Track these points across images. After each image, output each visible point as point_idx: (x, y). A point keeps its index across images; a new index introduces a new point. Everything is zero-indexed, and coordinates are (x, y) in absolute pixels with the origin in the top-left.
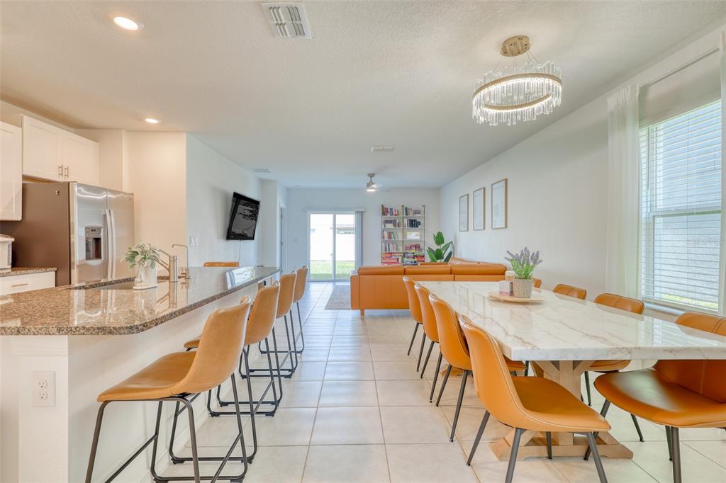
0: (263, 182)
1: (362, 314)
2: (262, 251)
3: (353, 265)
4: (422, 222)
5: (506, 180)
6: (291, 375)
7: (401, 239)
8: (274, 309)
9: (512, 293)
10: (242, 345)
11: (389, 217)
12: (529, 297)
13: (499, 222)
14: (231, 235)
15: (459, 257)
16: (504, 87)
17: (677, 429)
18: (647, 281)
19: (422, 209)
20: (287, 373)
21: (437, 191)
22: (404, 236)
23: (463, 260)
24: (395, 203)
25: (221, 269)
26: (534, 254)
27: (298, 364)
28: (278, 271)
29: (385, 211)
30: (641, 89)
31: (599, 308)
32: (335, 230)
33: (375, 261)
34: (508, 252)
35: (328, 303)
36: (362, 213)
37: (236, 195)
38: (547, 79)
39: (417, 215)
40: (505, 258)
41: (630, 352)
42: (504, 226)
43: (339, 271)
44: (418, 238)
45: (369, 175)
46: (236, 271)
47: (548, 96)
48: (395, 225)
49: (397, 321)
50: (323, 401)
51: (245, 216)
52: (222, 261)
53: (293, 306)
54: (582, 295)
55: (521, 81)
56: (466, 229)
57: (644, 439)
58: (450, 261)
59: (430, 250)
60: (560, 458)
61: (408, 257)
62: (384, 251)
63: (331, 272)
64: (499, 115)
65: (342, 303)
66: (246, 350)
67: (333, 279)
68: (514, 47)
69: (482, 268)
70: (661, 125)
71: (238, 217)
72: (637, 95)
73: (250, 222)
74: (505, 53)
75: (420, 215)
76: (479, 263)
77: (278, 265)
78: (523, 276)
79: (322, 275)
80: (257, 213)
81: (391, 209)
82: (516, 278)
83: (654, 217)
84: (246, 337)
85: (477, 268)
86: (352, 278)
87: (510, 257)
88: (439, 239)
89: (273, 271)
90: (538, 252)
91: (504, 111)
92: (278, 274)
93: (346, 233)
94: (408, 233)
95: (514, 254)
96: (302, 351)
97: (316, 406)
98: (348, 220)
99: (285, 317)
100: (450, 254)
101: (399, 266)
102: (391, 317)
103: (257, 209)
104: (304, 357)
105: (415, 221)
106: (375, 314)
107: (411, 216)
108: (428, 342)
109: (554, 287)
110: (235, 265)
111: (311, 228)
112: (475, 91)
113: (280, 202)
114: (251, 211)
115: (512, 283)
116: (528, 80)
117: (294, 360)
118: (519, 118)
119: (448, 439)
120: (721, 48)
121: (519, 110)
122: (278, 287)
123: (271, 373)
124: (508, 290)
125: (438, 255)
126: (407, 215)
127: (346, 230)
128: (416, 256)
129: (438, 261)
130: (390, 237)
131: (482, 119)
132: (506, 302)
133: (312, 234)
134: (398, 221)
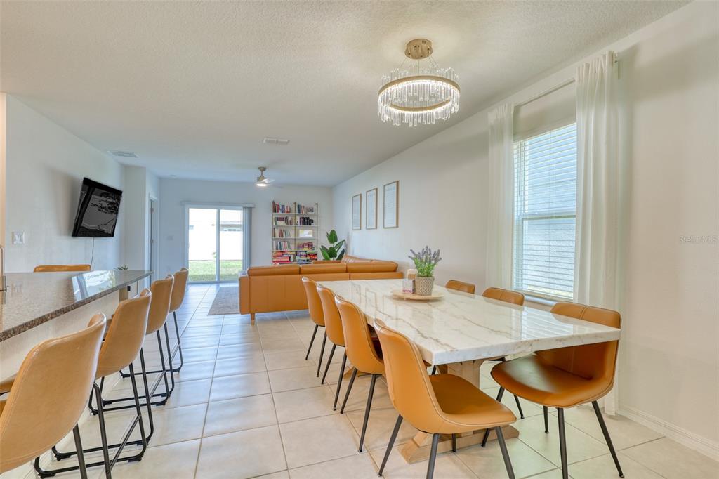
0: (126, 169)
1: (253, 318)
2: (126, 250)
3: (240, 264)
4: (315, 219)
5: (398, 182)
6: (165, 401)
7: (293, 236)
8: (143, 324)
9: (414, 291)
10: (92, 379)
11: (280, 214)
12: (430, 295)
13: (390, 221)
14: (79, 230)
15: (351, 255)
16: (410, 87)
17: (562, 409)
18: (517, 275)
19: (315, 207)
20: (160, 399)
21: (330, 189)
22: (296, 233)
23: (356, 258)
24: (287, 200)
25: (64, 275)
26: (435, 252)
27: (175, 384)
28: (146, 276)
29: (276, 208)
30: (515, 107)
31: (487, 301)
32: (219, 227)
33: (264, 260)
34: (411, 250)
35: (211, 308)
36: (251, 209)
37: (87, 181)
38: (445, 83)
39: (310, 213)
40: (409, 257)
41: (531, 345)
42: (395, 225)
43: (223, 271)
44: (311, 236)
45: (259, 168)
46: (86, 275)
47: (447, 102)
48: (287, 223)
49: (292, 324)
50: (209, 429)
51: (101, 208)
52: (64, 264)
53: (169, 317)
54: (472, 290)
55: (427, 82)
56: (359, 228)
57: (524, 416)
58: (343, 259)
59: (323, 248)
60: (462, 449)
61: (300, 256)
62: (275, 250)
63: (214, 273)
64: (401, 116)
65: (229, 307)
66: (99, 385)
67: (217, 280)
68: (418, 49)
69: (375, 266)
70: (528, 142)
71: (91, 210)
72: (512, 112)
73: (108, 216)
74: (408, 54)
75: (312, 213)
76: (372, 261)
77: (147, 268)
78: (425, 274)
79: (203, 276)
80: (118, 205)
81: (283, 206)
82: (419, 276)
83: (523, 220)
84: (98, 368)
85: (372, 266)
86: (241, 280)
87: (413, 256)
88: (333, 237)
89: (140, 275)
90: (439, 251)
91: (406, 113)
92: (147, 279)
93: (229, 230)
94: (300, 231)
95: (417, 253)
96: (180, 368)
97: (200, 436)
98: (234, 216)
99: (158, 332)
100: (343, 252)
101: (293, 266)
102: (284, 319)
103: (119, 200)
104: (182, 376)
105: (308, 218)
106: (267, 317)
107: (304, 214)
108: (329, 344)
109: (446, 283)
110: (85, 268)
111: (190, 224)
112: (381, 87)
113: (150, 193)
114: (111, 203)
115: (414, 281)
116: (433, 83)
117: (169, 380)
118: (420, 121)
119: (357, 449)
120: (577, 79)
121: (420, 112)
122: (149, 297)
123: (137, 402)
124: (411, 289)
125: (332, 253)
126: (299, 212)
127: (231, 227)
128: (309, 254)
129: (332, 259)
130: (281, 235)
131: (386, 117)
132: (409, 300)
133: (190, 231)
134: (290, 219)
